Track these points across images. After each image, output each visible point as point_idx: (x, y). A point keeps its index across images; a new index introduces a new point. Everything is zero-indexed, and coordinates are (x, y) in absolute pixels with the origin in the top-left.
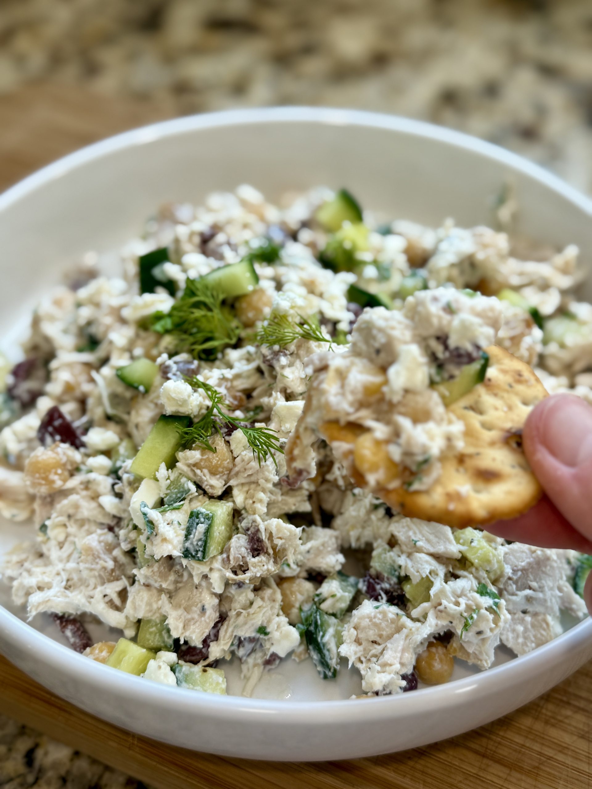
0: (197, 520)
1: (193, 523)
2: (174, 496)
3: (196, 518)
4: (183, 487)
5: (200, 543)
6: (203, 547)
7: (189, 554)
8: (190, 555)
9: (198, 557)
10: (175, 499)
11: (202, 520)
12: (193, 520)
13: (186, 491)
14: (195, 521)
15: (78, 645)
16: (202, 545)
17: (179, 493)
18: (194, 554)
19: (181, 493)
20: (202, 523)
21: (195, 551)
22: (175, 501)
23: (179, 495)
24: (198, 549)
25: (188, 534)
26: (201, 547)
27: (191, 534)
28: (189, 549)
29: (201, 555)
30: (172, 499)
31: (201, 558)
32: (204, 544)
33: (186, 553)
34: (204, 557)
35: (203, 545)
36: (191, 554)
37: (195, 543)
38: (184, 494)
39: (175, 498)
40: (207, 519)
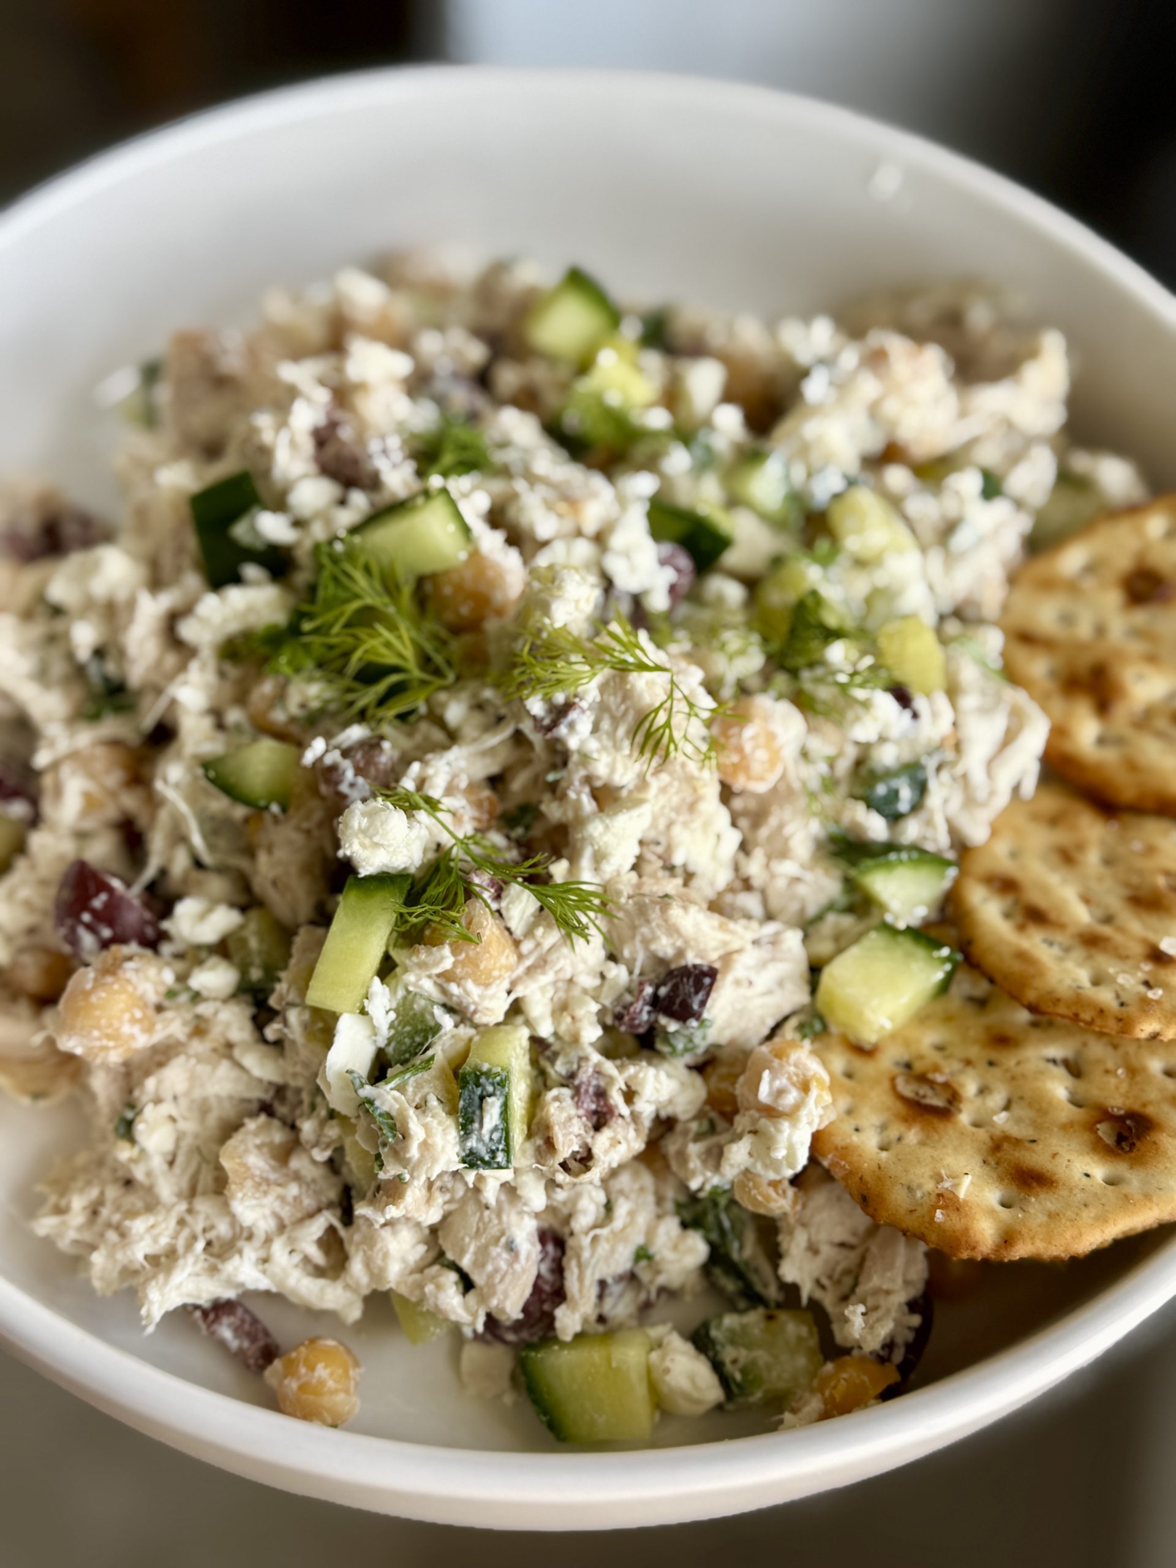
0: (479, 1091)
1: (472, 1096)
2: (407, 1041)
3: (474, 1087)
4: (423, 1021)
5: (496, 1136)
6: (503, 1142)
7: (477, 1160)
8: (479, 1162)
9: (498, 1163)
10: (412, 1049)
11: (490, 1089)
12: (469, 1090)
13: (431, 1028)
14: (474, 1092)
15: (250, 1353)
16: (501, 1137)
17: (417, 1032)
18: (487, 1158)
19: (422, 1034)
20: (490, 1096)
21: (488, 1153)
22: (413, 1052)
23: (418, 1039)
24: (494, 1148)
25: (466, 1121)
26: (499, 1142)
27: (472, 1122)
28: (475, 1151)
29: (503, 1158)
30: (403, 1048)
31: (504, 1163)
32: (504, 1135)
33: (470, 1158)
34: (508, 1161)
35: (503, 1138)
36: (482, 1160)
37: (486, 1138)
38: (430, 1037)
39: (411, 1046)
40: (499, 1084)
